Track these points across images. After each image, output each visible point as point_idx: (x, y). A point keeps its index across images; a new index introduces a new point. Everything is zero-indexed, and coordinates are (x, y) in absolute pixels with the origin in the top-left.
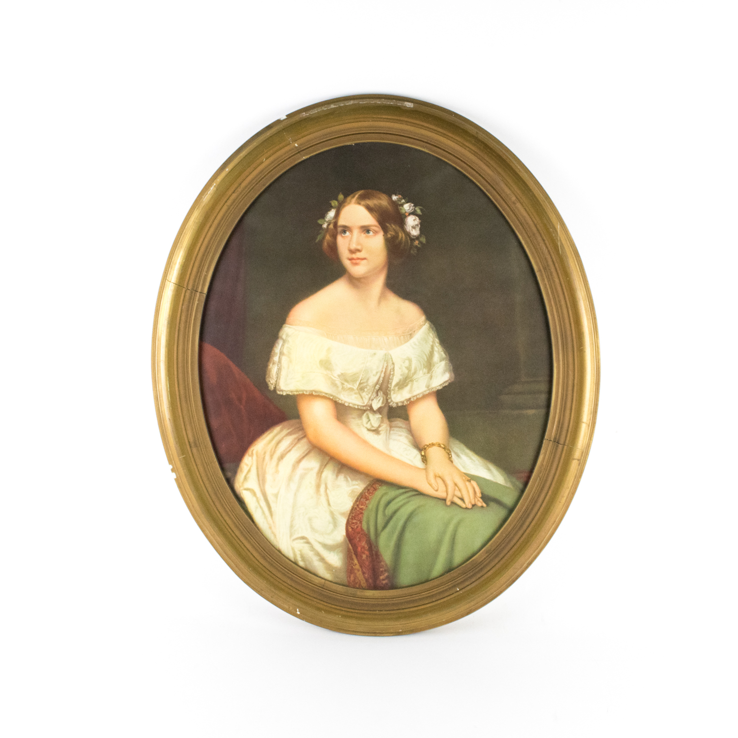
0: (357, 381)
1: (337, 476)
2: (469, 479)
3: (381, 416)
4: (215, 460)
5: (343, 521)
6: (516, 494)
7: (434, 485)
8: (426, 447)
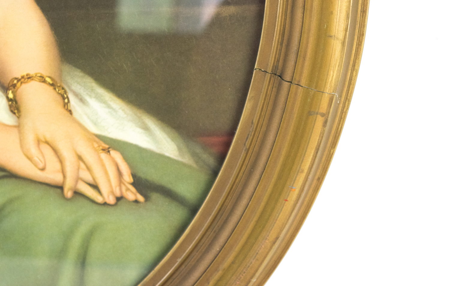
2: (107, 146)
7: (36, 159)
8: (15, 82)
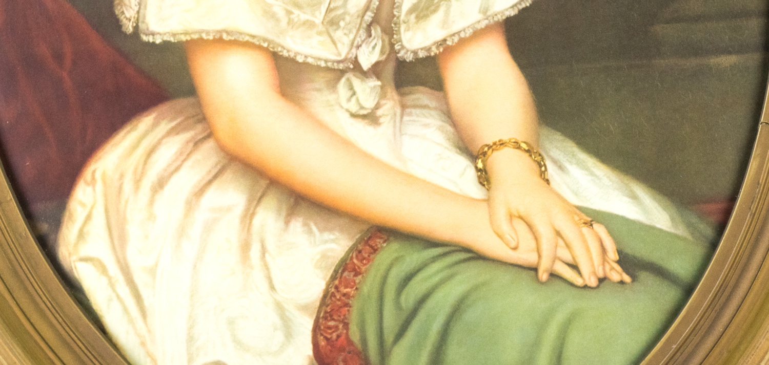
0: (320, 3)
1: (287, 223)
2: (589, 219)
3: (379, 83)
4: (9, 195)
5: (305, 325)
6: (699, 251)
7: (507, 236)
8: (486, 149)
